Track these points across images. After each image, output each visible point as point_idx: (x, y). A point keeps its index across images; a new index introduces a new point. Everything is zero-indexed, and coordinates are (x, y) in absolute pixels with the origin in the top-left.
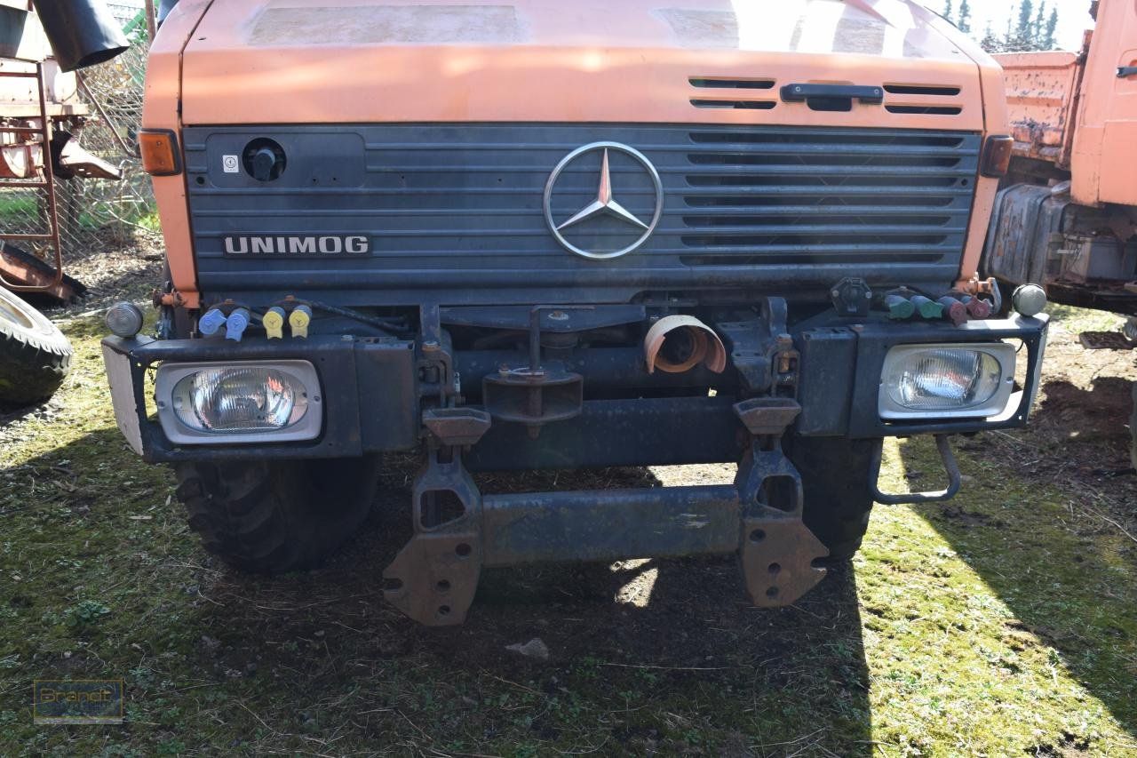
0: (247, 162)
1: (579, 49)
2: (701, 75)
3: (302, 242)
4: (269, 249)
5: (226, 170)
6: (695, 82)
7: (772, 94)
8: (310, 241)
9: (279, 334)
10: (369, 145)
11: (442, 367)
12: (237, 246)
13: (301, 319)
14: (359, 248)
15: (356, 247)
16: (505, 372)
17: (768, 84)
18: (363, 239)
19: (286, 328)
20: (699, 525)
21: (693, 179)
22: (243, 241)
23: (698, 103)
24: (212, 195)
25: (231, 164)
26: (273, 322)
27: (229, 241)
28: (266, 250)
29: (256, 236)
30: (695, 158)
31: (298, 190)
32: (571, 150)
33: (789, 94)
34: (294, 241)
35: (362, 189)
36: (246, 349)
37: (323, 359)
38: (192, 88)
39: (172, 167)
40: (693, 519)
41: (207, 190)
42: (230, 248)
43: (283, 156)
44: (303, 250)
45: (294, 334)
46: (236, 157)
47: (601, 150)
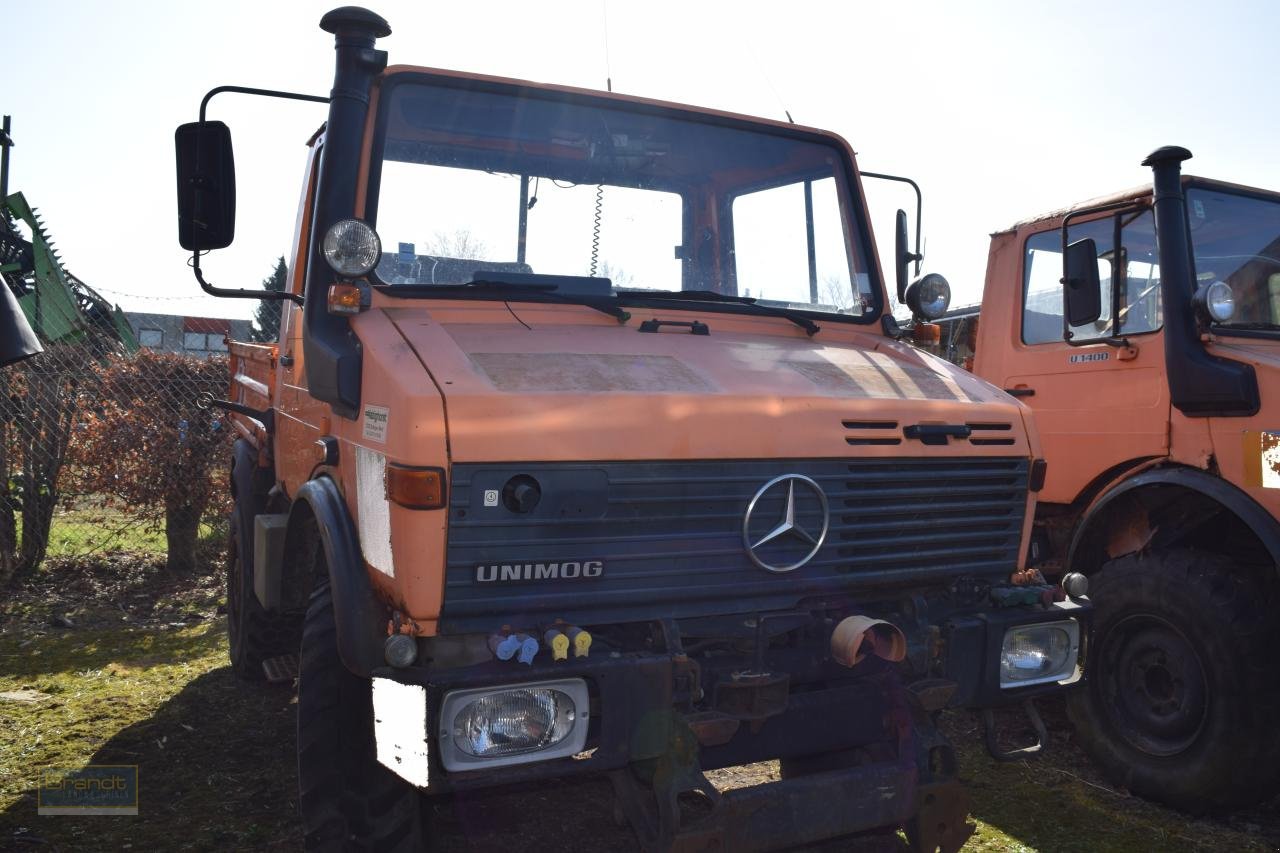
0: (505, 496)
1: (761, 398)
2: (850, 418)
3: (547, 569)
4: (516, 576)
5: (487, 503)
6: (848, 424)
7: (898, 433)
8: (554, 567)
9: (564, 655)
10: (612, 480)
11: (693, 676)
12: (487, 574)
13: (584, 640)
14: (594, 572)
15: (592, 571)
16: (736, 677)
17: (893, 425)
18: (599, 563)
19: (572, 648)
20: (889, 796)
21: (850, 502)
22: (494, 569)
23: (851, 441)
24: (471, 527)
25: (491, 498)
26: (560, 646)
27: (481, 570)
28: (513, 577)
29: (506, 564)
30: (851, 485)
31: (548, 521)
32: (765, 482)
33: (910, 432)
34: (540, 568)
35: (602, 519)
36: (536, 672)
37: (603, 676)
38: (457, 428)
39: (438, 501)
40: (886, 791)
41: (468, 523)
42: (480, 577)
43: (538, 489)
44: (546, 576)
45: (578, 655)
46: (497, 492)
47: (788, 481)
